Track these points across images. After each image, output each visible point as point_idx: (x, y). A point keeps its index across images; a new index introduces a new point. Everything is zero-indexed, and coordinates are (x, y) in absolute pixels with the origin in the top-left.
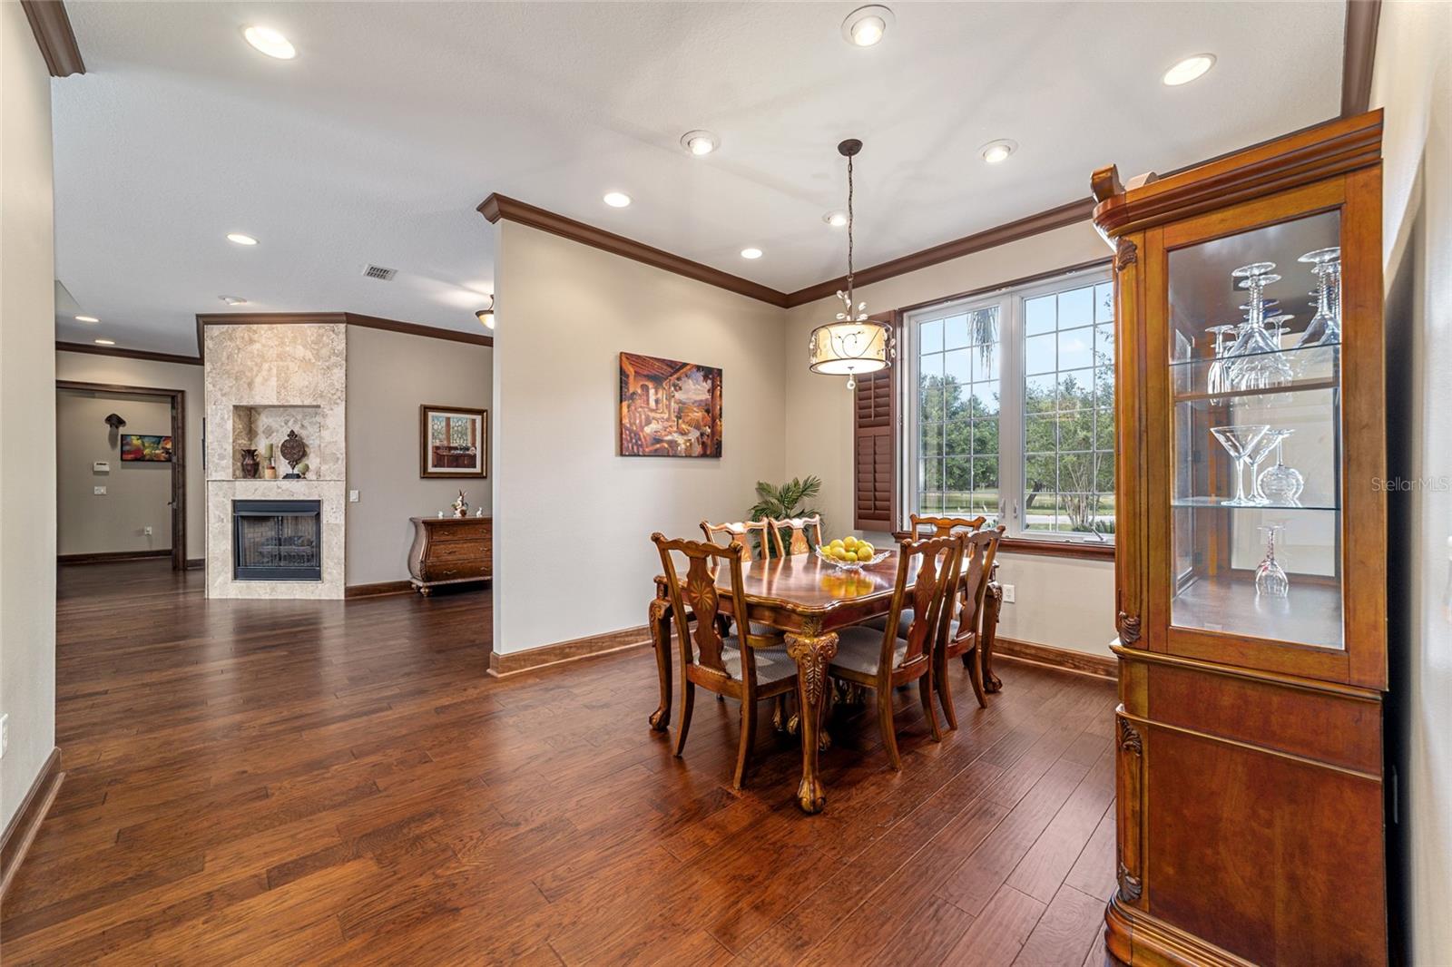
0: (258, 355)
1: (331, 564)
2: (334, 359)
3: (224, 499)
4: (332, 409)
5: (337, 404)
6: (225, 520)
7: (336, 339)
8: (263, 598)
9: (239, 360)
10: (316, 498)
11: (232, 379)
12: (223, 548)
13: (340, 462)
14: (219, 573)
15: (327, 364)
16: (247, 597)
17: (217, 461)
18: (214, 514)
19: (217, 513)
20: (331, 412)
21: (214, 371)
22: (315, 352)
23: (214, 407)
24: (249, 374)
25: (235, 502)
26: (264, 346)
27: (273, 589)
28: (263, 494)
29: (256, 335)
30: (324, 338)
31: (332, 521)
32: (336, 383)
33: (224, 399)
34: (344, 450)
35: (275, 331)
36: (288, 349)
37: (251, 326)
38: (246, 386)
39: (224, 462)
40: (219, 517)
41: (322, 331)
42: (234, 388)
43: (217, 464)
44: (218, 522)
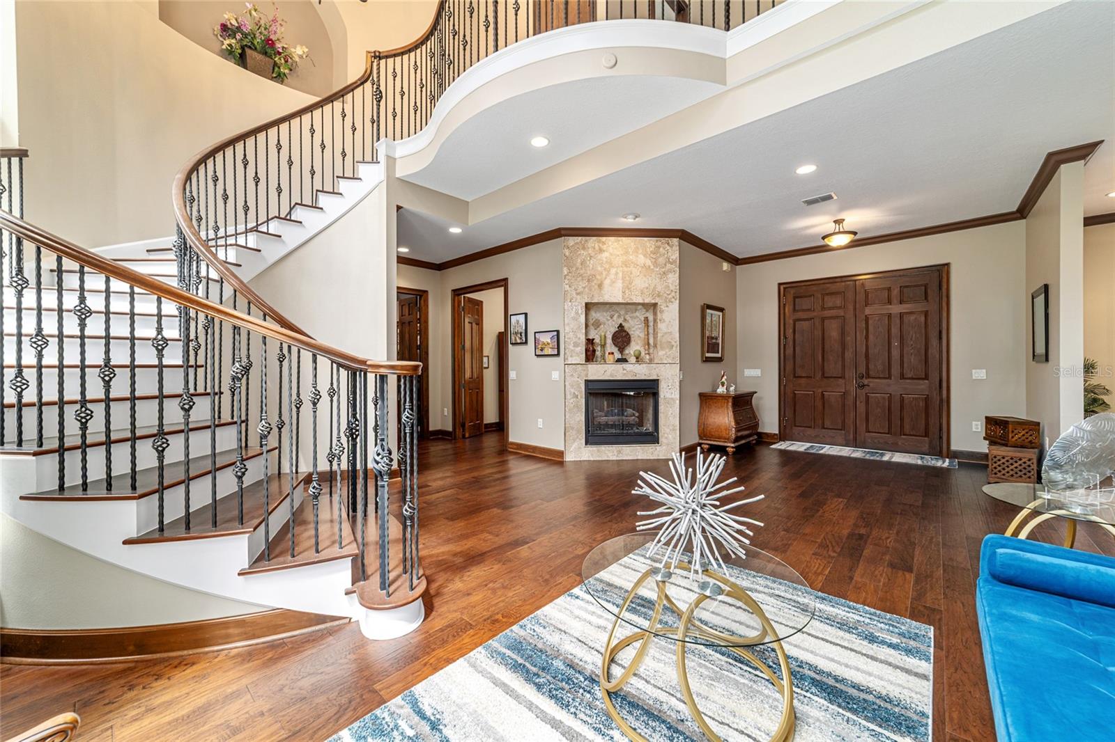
0: (607, 262)
1: (668, 431)
2: (669, 266)
3: (579, 380)
4: (667, 306)
5: (672, 302)
6: (579, 397)
7: (670, 250)
8: (611, 459)
9: (591, 266)
10: (655, 378)
11: (585, 281)
12: (578, 419)
13: (674, 348)
14: (574, 440)
15: (663, 270)
16: (598, 459)
17: (573, 348)
18: (570, 391)
19: (572, 391)
20: (666, 308)
21: (570, 275)
22: (654, 260)
23: (570, 304)
24: (598, 277)
25: (587, 381)
26: (611, 254)
27: (619, 452)
28: (611, 375)
29: (605, 246)
30: (661, 249)
31: (668, 396)
32: (670, 285)
33: (578, 297)
34: (678, 339)
35: (621, 243)
36: (631, 257)
37: (601, 238)
38: (596, 287)
39: (578, 349)
40: (574, 393)
41: (659, 243)
42: (586, 289)
43: (572, 350)
44: (573, 398)
